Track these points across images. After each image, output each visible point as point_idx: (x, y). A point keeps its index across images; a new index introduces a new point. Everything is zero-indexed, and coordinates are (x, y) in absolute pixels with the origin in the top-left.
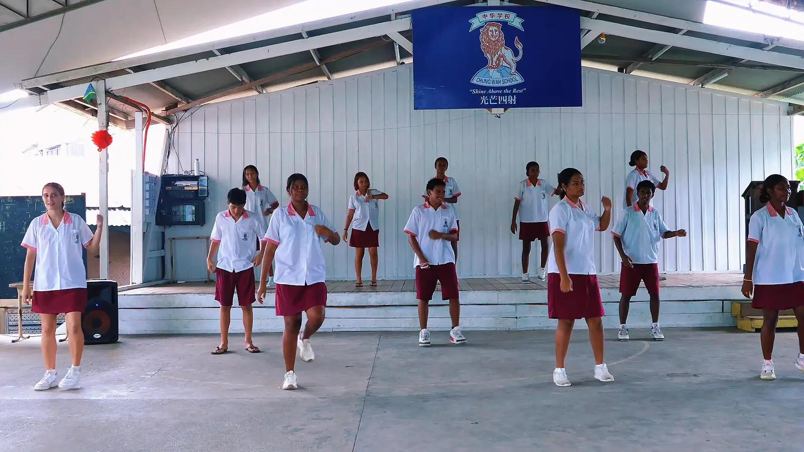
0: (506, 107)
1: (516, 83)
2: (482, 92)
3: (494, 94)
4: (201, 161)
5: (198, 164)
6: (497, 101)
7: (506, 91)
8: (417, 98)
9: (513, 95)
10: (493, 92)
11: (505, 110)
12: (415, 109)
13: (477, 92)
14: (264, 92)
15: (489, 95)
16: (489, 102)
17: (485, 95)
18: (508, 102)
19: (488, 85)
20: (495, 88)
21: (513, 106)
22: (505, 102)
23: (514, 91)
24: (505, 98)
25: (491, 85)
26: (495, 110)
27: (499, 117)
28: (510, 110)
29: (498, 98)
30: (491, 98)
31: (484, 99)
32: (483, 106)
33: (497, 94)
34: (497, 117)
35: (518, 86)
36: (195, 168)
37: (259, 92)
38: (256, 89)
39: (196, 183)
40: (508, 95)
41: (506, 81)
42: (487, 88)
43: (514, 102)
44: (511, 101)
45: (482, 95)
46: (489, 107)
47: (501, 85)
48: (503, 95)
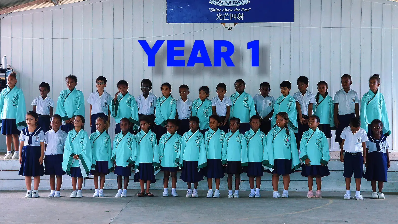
0: (236, 22)
1: (244, 4)
2: (218, 10)
3: (226, 12)
4: (9, 57)
5: (6, 59)
6: (229, 18)
7: (236, 10)
8: (168, 15)
9: (241, 13)
10: (226, 10)
11: (235, 24)
12: (167, 23)
13: (214, 10)
14: (60, 4)
15: (223, 13)
16: (223, 18)
17: (221, 13)
18: (237, 18)
19: (222, 5)
20: (228, 8)
21: (241, 21)
22: (235, 18)
23: (242, 10)
24: (235, 15)
25: (225, 5)
26: (227, 25)
27: (231, 30)
28: (239, 24)
29: (230, 15)
30: (224, 15)
31: (219, 16)
32: (219, 21)
33: (229, 13)
34: (230, 29)
35: (245, 6)
36: (3, 63)
37: (55, 4)
38: (52, 2)
39: (4, 74)
40: (237, 13)
41: (236, 2)
42: (222, 8)
43: (241, 18)
44: (240, 18)
45: (218, 13)
46: (223, 22)
47: (233, 5)
48: (233, 12)
